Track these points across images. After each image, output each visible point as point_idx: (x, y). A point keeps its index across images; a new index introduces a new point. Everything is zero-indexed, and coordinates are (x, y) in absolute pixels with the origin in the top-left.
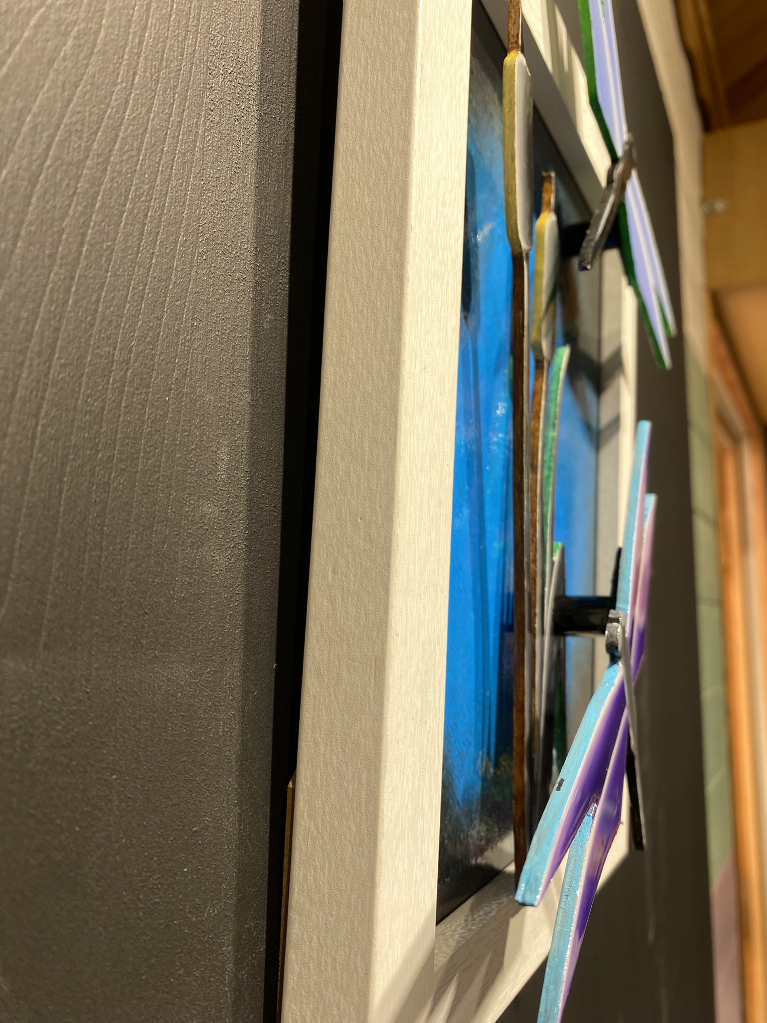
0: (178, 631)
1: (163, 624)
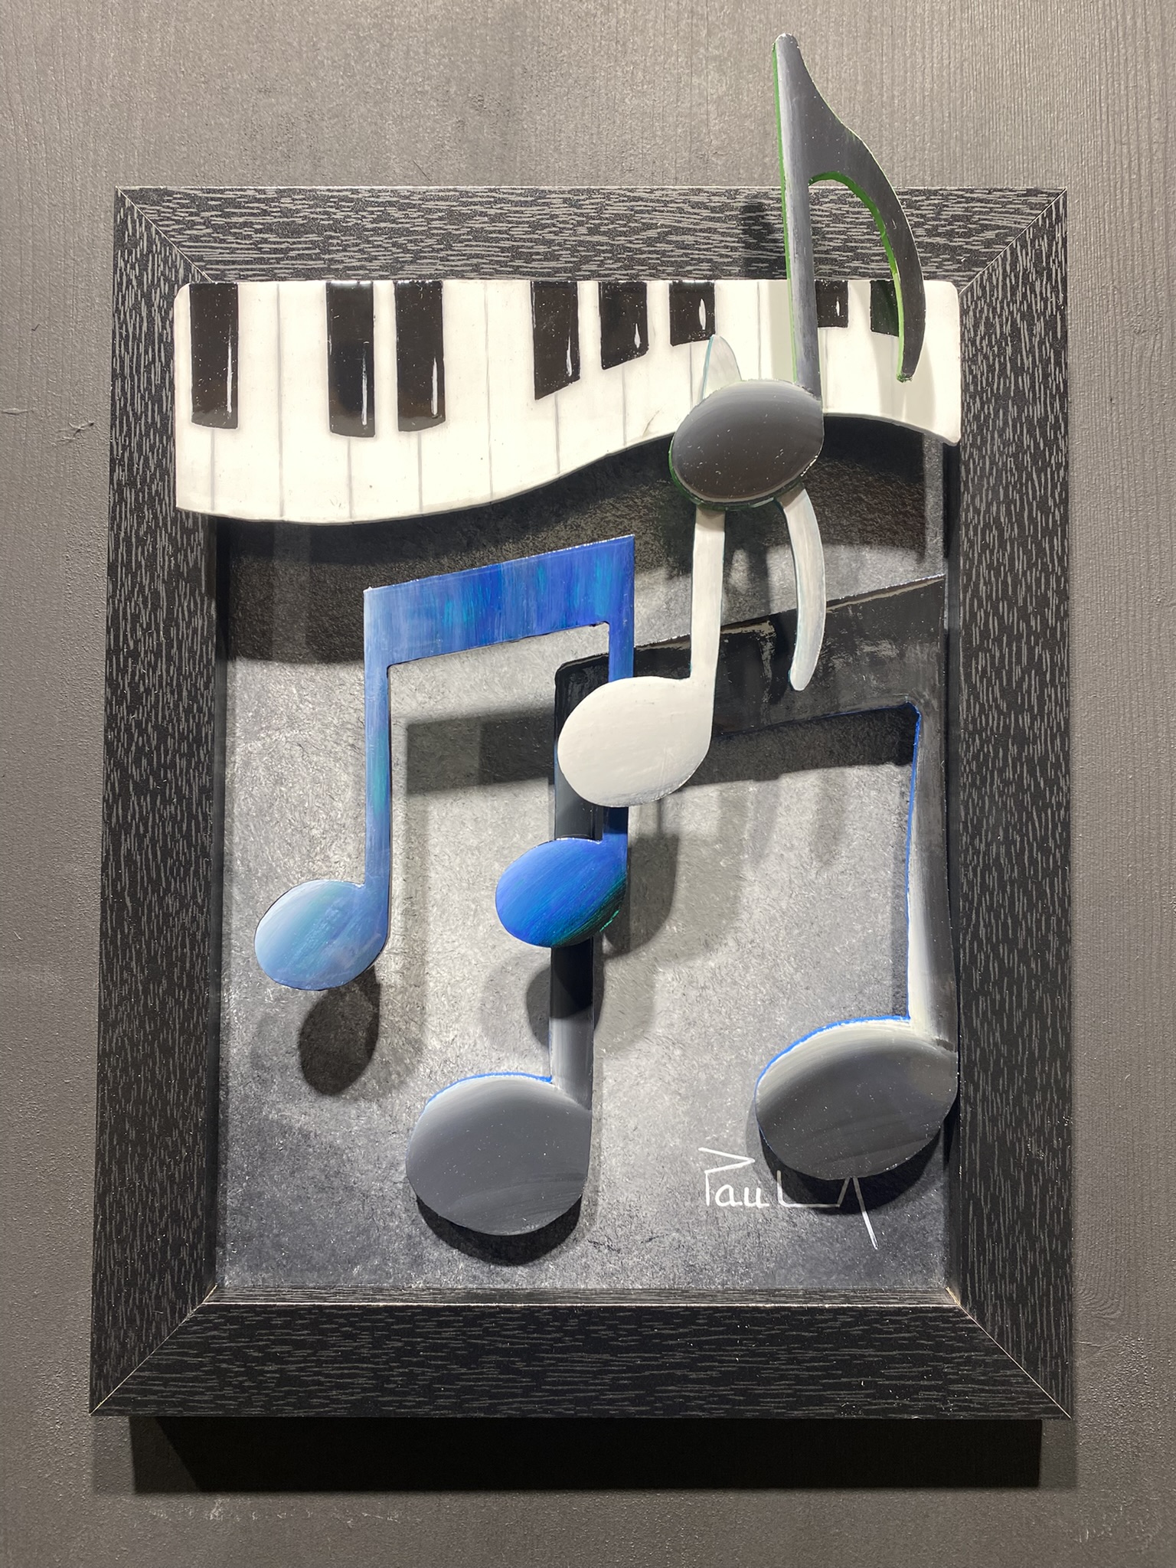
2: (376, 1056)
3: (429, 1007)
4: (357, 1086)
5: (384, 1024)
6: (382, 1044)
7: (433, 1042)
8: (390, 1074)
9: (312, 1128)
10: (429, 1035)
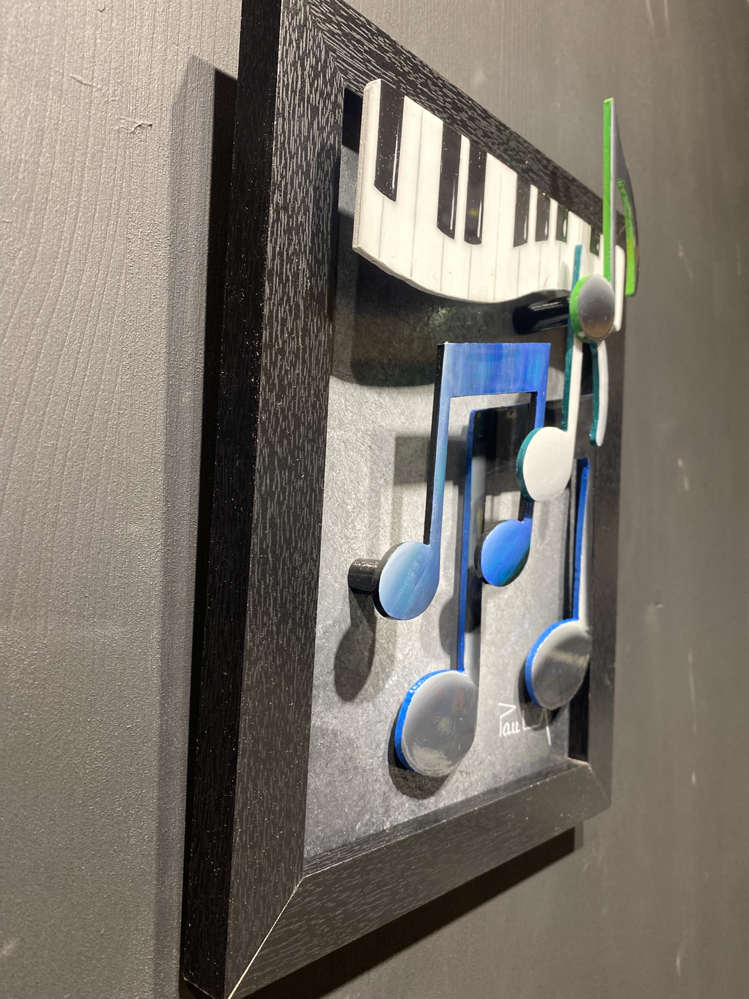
0: (113, 606)
1: (100, 602)
2: (373, 669)
3: (398, 631)
4: (363, 692)
5: (377, 645)
6: (376, 659)
7: (399, 656)
8: (379, 680)
9: (339, 727)
10: (398, 650)
